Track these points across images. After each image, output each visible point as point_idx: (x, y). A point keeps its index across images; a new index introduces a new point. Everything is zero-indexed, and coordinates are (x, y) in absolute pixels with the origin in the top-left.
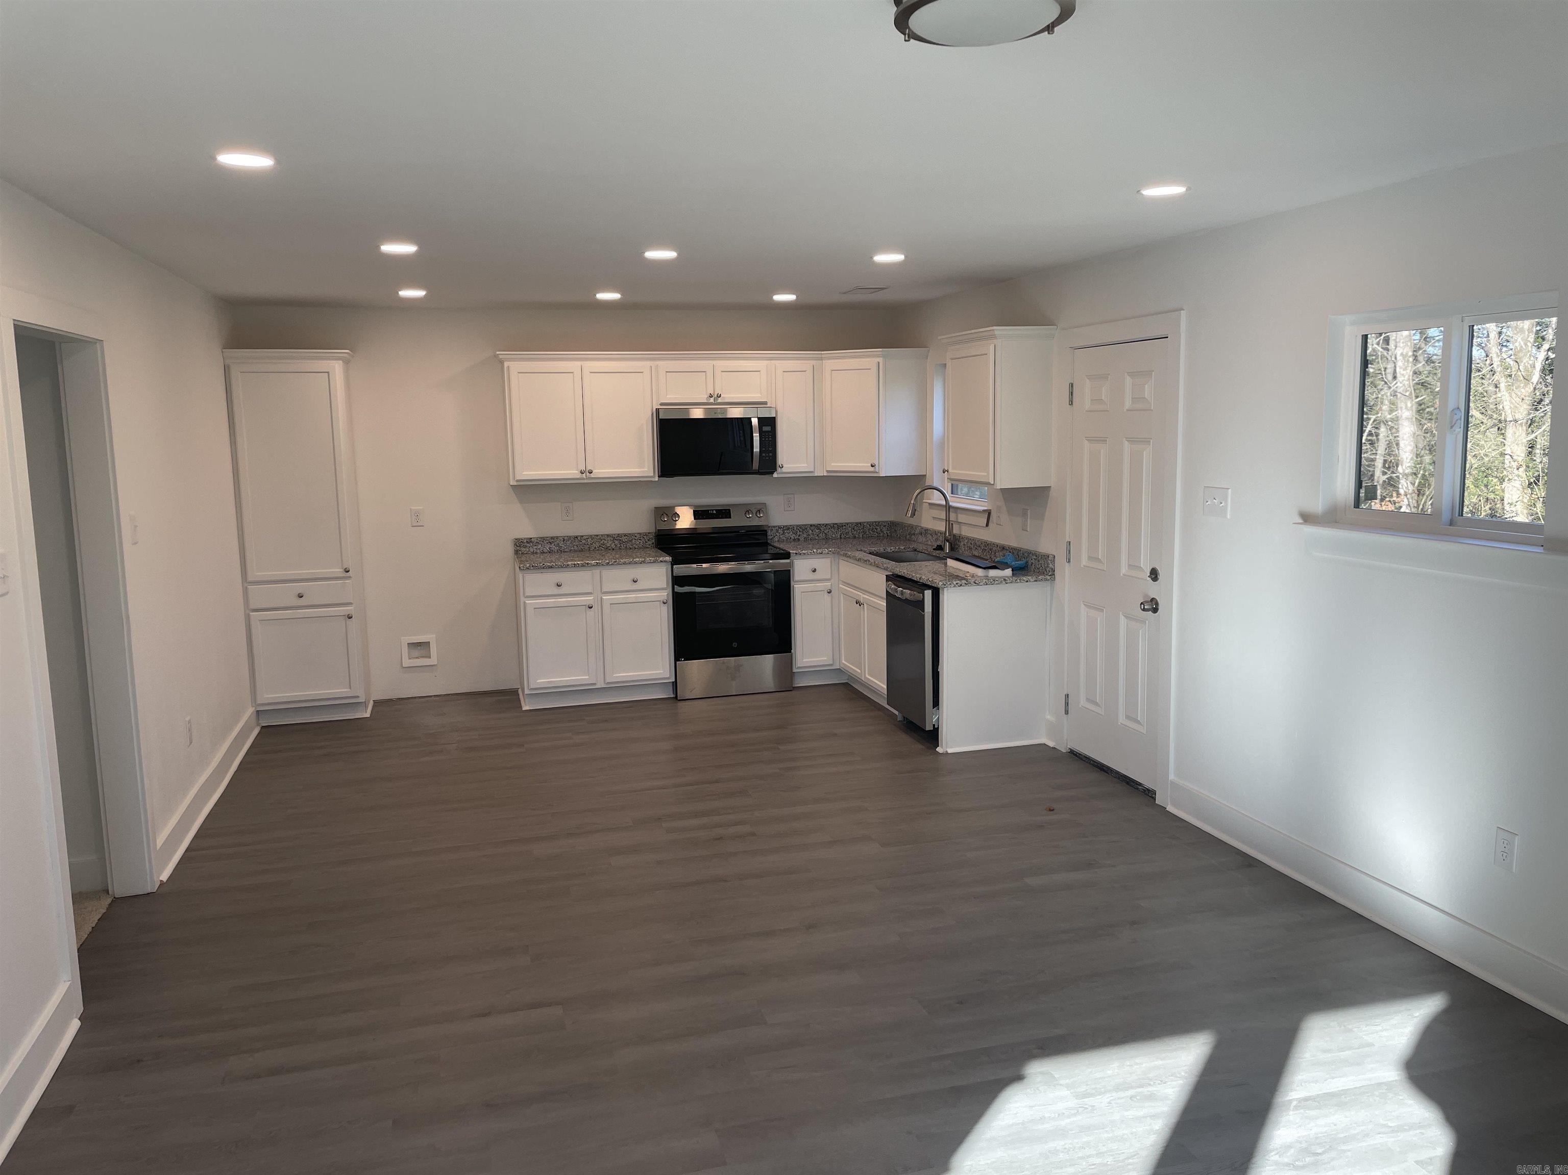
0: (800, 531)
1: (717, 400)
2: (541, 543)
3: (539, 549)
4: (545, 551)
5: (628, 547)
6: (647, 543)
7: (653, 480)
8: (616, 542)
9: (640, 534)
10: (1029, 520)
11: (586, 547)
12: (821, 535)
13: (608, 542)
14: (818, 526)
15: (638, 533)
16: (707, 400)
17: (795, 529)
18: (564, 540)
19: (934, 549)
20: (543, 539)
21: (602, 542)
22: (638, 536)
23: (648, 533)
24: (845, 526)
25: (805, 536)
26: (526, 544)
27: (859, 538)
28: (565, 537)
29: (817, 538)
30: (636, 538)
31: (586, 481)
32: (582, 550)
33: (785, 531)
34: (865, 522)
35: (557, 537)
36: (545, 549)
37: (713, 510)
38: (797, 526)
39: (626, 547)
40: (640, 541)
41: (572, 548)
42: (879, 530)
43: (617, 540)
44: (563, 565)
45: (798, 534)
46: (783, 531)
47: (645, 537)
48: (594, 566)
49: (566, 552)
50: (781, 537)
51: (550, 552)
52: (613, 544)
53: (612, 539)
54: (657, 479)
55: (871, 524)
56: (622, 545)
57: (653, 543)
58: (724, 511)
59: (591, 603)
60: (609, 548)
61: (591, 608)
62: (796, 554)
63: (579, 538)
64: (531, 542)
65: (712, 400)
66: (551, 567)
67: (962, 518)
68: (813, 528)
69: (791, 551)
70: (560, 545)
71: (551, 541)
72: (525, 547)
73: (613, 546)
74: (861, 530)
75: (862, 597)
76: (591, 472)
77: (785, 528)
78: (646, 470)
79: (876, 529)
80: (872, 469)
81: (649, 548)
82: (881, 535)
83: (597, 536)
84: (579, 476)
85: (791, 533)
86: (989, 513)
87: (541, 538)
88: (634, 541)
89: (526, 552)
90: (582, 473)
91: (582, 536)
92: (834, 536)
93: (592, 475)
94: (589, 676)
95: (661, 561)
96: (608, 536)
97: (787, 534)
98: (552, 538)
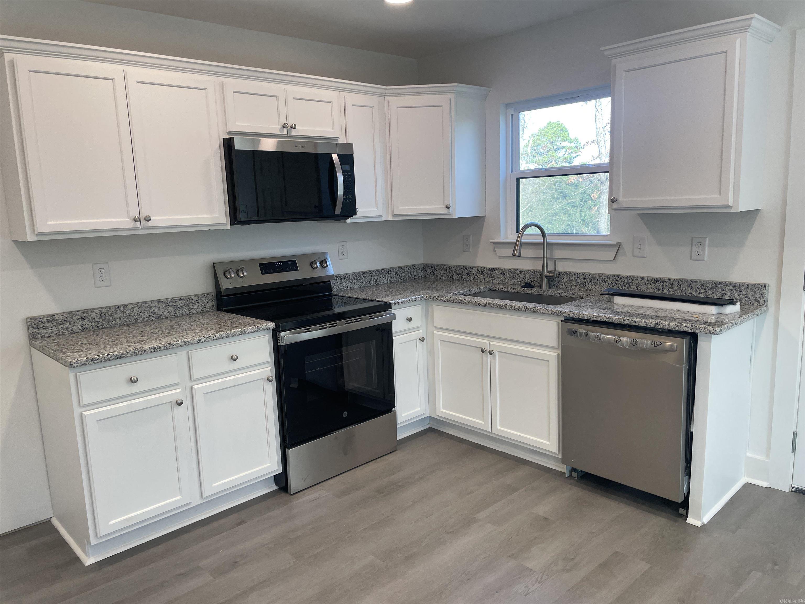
0: (355, 279)
1: (291, 132)
2: (69, 319)
3: (67, 328)
4: (76, 329)
5: (184, 313)
6: (206, 306)
7: (225, 228)
8: (170, 309)
9: (198, 296)
10: (707, 248)
11: (132, 319)
12: (372, 282)
13: (159, 310)
14: (369, 273)
15: (195, 295)
16: (280, 131)
17: (351, 277)
18: (101, 313)
19: (522, 287)
20: (71, 314)
21: (152, 310)
22: (196, 299)
23: (207, 294)
24: (390, 271)
25: (359, 283)
26: (46, 323)
27: (401, 282)
28: (102, 308)
29: (369, 285)
30: (193, 302)
31: (140, 232)
32: (127, 324)
33: (343, 280)
34: (405, 266)
35: (92, 310)
36: (75, 327)
37: (279, 262)
38: (353, 274)
39: (182, 314)
40: (198, 304)
41: (113, 323)
42: (415, 273)
43: (171, 306)
44: (137, 352)
45: (354, 282)
46: (341, 280)
47: (204, 299)
48: (181, 346)
49: (105, 328)
50: (339, 286)
51: (82, 331)
52: (166, 311)
53: (164, 305)
54: (229, 227)
55: (409, 267)
56: (177, 312)
57: (213, 306)
58: (289, 263)
59: (179, 398)
60: (162, 317)
61: (180, 404)
62: (395, 304)
63: (122, 308)
64: (54, 320)
65: (285, 132)
66: (121, 357)
67: (558, 253)
68: (365, 275)
69: (391, 302)
70: (97, 320)
71: (83, 315)
72: (46, 328)
73: (166, 314)
74: (403, 274)
75: (486, 343)
76: (148, 219)
77: (342, 277)
78: (217, 215)
79: (413, 272)
80: (446, 211)
81: (209, 312)
82: (417, 277)
83: (145, 303)
84: (131, 225)
85: (348, 282)
86: (619, 245)
87: (69, 313)
88: (191, 305)
89: (47, 335)
90: (135, 220)
91: (126, 305)
92: (382, 281)
93: (150, 224)
94: (181, 495)
95: (264, 329)
96: (159, 301)
97: (344, 283)
98: (84, 311)
